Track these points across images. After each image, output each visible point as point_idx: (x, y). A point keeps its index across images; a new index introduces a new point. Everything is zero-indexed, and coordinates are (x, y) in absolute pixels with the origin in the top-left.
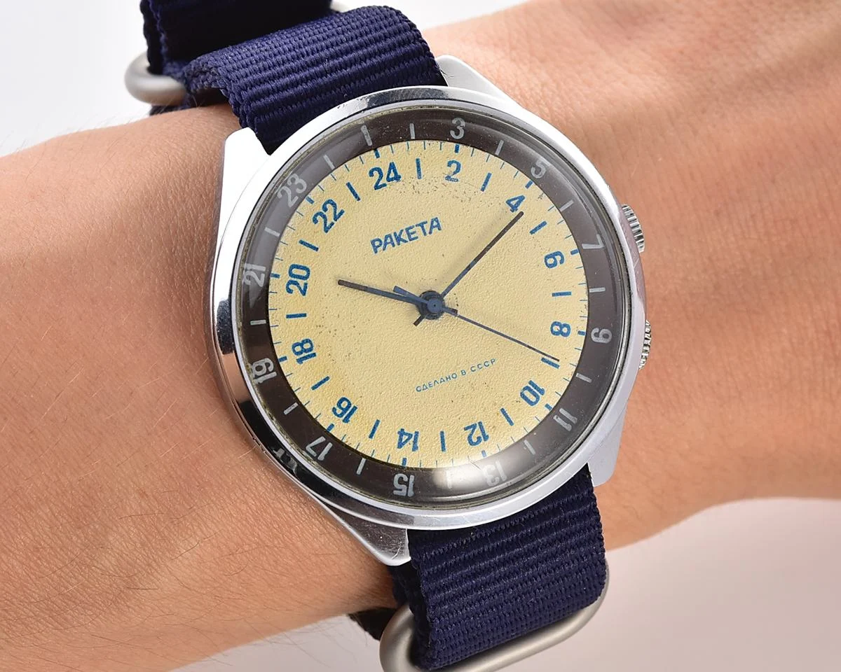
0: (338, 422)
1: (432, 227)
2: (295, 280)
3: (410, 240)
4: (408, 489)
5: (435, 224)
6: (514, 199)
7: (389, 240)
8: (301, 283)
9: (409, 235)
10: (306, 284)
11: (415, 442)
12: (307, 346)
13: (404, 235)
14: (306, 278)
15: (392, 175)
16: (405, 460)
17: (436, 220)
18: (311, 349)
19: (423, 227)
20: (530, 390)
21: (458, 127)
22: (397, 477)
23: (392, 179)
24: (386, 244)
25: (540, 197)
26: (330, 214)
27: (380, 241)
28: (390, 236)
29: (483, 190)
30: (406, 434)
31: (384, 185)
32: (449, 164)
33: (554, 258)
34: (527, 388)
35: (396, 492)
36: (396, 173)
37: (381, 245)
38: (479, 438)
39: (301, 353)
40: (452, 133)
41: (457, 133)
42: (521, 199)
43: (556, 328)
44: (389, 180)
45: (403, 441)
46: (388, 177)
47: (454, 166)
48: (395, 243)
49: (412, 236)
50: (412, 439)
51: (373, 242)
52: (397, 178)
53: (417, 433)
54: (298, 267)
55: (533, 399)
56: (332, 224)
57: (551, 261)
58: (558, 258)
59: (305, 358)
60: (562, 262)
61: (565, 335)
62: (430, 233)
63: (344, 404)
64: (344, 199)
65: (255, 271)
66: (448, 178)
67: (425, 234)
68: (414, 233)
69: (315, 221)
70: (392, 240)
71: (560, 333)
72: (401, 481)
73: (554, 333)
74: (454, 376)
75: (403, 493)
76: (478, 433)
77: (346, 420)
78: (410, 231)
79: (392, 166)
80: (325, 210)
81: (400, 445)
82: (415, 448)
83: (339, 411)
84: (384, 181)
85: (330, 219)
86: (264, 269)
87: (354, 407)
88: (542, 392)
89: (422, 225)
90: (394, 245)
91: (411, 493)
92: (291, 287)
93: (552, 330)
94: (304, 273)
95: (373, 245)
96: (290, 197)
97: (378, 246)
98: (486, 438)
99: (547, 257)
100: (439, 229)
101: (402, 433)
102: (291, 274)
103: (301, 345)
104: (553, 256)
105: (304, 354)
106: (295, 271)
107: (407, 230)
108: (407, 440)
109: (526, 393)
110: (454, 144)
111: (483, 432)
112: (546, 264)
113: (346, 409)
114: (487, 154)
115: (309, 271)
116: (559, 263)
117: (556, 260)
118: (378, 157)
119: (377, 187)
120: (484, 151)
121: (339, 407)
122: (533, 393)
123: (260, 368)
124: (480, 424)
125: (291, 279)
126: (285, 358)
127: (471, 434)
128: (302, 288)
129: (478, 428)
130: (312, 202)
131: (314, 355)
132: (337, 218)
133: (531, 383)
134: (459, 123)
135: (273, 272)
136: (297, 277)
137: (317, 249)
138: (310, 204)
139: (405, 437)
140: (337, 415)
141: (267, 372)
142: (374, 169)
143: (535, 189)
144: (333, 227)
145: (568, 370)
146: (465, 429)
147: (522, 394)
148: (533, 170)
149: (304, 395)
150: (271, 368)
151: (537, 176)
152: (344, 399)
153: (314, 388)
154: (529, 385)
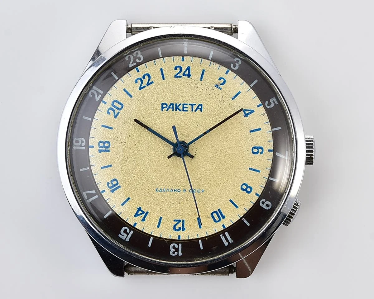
0: (108, 190)
1: (197, 108)
2: (115, 109)
3: (183, 110)
4: (127, 236)
5: (200, 107)
6: (248, 110)
7: (171, 106)
8: (117, 111)
9: (183, 108)
10: (118, 113)
11: (145, 217)
12: (107, 145)
13: (181, 107)
14: (119, 109)
15: (187, 73)
16: (135, 224)
17: (201, 105)
18: (108, 147)
20: (217, 214)
21: (236, 64)
22: (124, 228)
23: (185, 75)
24: (169, 107)
25: (263, 114)
26: (145, 81)
27: (167, 106)
28: (173, 104)
29: (233, 99)
30: (142, 211)
31: (180, 77)
32: (220, 79)
33: (258, 149)
34: (216, 212)
35: (120, 235)
36: (189, 72)
37: (166, 107)
38: (180, 228)
39: (102, 147)
40: (232, 65)
41: (235, 66)
42: (252, 112)
43: (244, 187)
44: (184, 75)
45: (138, 214)
46: (184, 73)
47: (222, 81)
49: (185, 109)
50: (144, 214)
51: (163, 104)
52: (189, 75)
53: (147, 213)
54: (119, 103)
55: (217, 219)
56: (145, 87)
57: (255, 150)
58: (260, 150)
59: (103, 151)
60: (261, 153)
61: (248, 192)
63: (115, 183)
64: (156, 76)
65: (97, 91)
66: (216, 86)
67: (192, 111)
68: (187, 108)
69: (136, 82)
70: (173, 107)
71: (245, 190)
72: (125, 231)
73: (242, 189)
74: (179, 191)
75: (124, 238)
76: (180, 225)
77: (112, 191)
78: (185, 106)
79: (188, 69)
80: (144, 78)
81: (136, 215)
82: (143, 220)
83: (110, 185)
84: (181, 74)
85: (145, 84)
86: (102, 93)
87: (120, 186)
88: (223, 217)
89: (192, 105)
90: (173, 110)
91: (128, 240)
92: (110, 111)
93: (241, 187)
94: (120, 106)
95: (162, 106)
96: (131, 62)
97: (164, 108)
98: (184, 229)
99: (254, 148)
100: (201, 111)
101: (139, 209)
102: (113, 105)
103: (104, 143)
104: (258, 148)
105: (104, 149)
106: (115, 104)
107: (184, 105)
108: (141, 214)
109: (215, 214)
110: (227, 69)
111: (183, 225)
112: (252, 151)
113: (115, 185)
114: (243, 81)
115: (123, 106)
116: (259, 153)
117: (258, 151)
118: (183, 61)
119: (176, 76)
120: (243, 79)
121: (112, 183)
122: (218, 216)
123: (77, 142)
124: (183, 221)
125: (112, 107)
126: (93, 147)
127: (177, 224)
128: (116, 114)
129: (181, 223)
130: (138, 71)
131: (108, 151)
132: (148, 84)
133: (219, 210)
134: (238, 61)
135: (104, 100)
136: (115, 107)
137: (131, 97)
138: (137, 72)
139: (140, 212)
140: (108, 187)
141: (81, 146)
142: (178, 67)
143: (262, 110)
144: (144, 89)
145: (242, 211)
146: (174, 220)
147: (212, 214)
148: (267, 102)
149: (95, 170)
150: (83, 144)
151: (268, 107)
152: (115, 180)
153: (102, 168)
154: (218, 211)
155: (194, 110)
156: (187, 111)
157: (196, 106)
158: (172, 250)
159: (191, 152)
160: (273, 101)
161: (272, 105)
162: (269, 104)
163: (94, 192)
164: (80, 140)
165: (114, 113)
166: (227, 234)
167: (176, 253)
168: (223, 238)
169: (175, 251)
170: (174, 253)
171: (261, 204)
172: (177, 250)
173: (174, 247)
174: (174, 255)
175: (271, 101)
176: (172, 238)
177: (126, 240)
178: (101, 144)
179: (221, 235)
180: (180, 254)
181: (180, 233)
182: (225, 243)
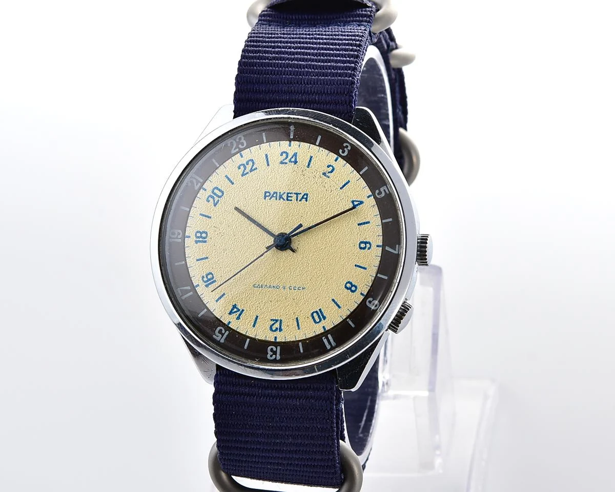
0: (202, 284)
1: (303, 198)
2: (215, 196)
3: (288, 200)
4: (222, 337)
5: (305, 197)
6: (357, 201)
7: (275, 195)
8: (216, 199)
9: (288, 197)
10: (218, 200)
11: (240, 315)
12: (204, 235)
13: (285, 197)
14: (220, 197)
15: (293, 160)
16: (230, 322)
17: (307, 195)
19: (297, 195)
20: (318, 314)
21: (345, 149)
22: (219, 328)
23: (292, 162)
24: (273, 196)
25: (373, 206)
26: (249, 168)
27: (270, 194)
28: (276, 193)
29: (341, 188)
30: (237, 308)
31: (286, 163)
32: (328, 166)
33: (366, 245)
34: (317, 312)
35: (214, 336)
36: (296, 159)
37: (269, 196)
38: (277, 328)
39: (198, 237)
40: (341, 151)
41: (343, 152)
42: (361, 203)
43: (348, 285)
44: (290, 161)
45: (233, 311)
46: (290, 159)
47: (331, 168)
48: (278, 198)
49: (289, 198)
50: (239, 313)
51: (266, 193)
52: (295, 162)
53: (243, 310)
54: (220, 190)
55: (318, 320)
56: (248, 173)
57: (363, 246)
58: (368, 245)
59: (200, 241)
60: (369, 249)
61: (353, 291)
62: (300, 201)
63: (210, 276)
64: (260, 162)
65: (196, 180)
66: (324, 174)
67: (297, 200)
68: (292, 197)
69: (239, 168)
70: (276, 195)
71: (350, 289)
72: (220, 332)
73: (346, 287)
74: (277, 287)
75: (218, 339)
76: (277, 325)
77: (207, 286)
78: (289, 195)
79: (295, 155)
80: (247, 164)
81: (231, 313)
82: (238, 318)
83: (205, 279)
84: (287, 161)
85: (248, 170)
86: (202, 181)
87: (215, 280)
88: (324, 318)
89: (297, 194)
90: (276, 199)
91: (222, 341)
92: (210, 198)
93: (345, 285)
94: (220, 194)
96: (234, 147)
97: (267, 196)
99: (362, 242)
100: (306, 201)
101: (235, 306)
102: (213, 192)
103: (201, 233)
104: (366, 243)
105: (201, 239)
106: (216, 191)
107: (288, 193)
108: (236, 312)
109: (315, 314)
110: (336, 156)
111: (280, 326)
112: (359, 246)
113: (210, 280)
114: (353, 169)
115: (223, 194)
116: (367, 249)
117: (366, 246)
118: (290, 146)
119: (282, 163)
120: (353, 167)
121: (207, 277)
122: (319, 316)
123: (174, 234)
124: (281, 321)
125: (212, 194)
126: (189, 237)
127: (273, 324)
128: (216, 201)
129: (279, 322)
130: (242, 156)
131: (205, 242)
132: (251, 170)
133: (320, 310)
134: (347, 147)
135: (204, 186)
136: (215, 194)
137: (233, 184)
138: (240, 157)
139: (235, 310)
140: (203, 281)
141: (177, 238)
142: (285, 152)
143: (372, 201)
144: (247, 175)
145: (345, 312)
146: (271, 320)
147: (312, 314)
148: (377, 191)
149: (190, 262)
150: (180, 236)
151: (378, 196)
152: (211, 273)
153: (197, 260)
154: (318, 311)
155: (299, 199)
156: (291, 200)
157: (301, 196)
158: (270, 353)
159: (294, 246)
160: (385, 190)
161: (383, 194)
162: (380, 193)
163: (189, 288)
164: (176, 231)
165: (214, 201)
166: (329, 336)
167: (274, 356)
168: (325, 341)
169: (273, 354)
170: (271, 356)
171: (367, 303)
172: (275, 353)
173: (272, 350)
174: (272, 358)
175: (382, 189)
176: (268, 339)
177: (221, 341)
178: (199, 235)
179: (323, 338)
180: (278, 357)
181: (277, 334)
182: (327, 346)
